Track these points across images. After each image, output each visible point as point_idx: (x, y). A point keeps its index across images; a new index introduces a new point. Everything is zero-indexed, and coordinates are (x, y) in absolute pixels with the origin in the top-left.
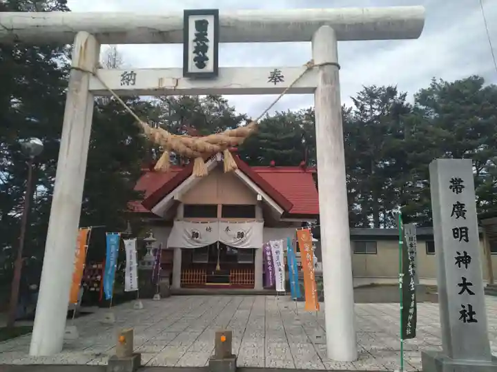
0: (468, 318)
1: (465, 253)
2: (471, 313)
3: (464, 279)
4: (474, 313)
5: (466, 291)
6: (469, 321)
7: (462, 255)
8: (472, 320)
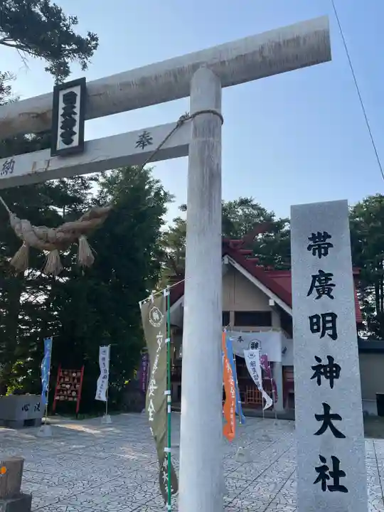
0: (330, 482)
1: (330, 358)
2: (338, 474)
3: (326, 407)
4: (343, 474)
5: (329, 430)
6: (331, 488)
7: (325, 362)
8: (337, 487)
